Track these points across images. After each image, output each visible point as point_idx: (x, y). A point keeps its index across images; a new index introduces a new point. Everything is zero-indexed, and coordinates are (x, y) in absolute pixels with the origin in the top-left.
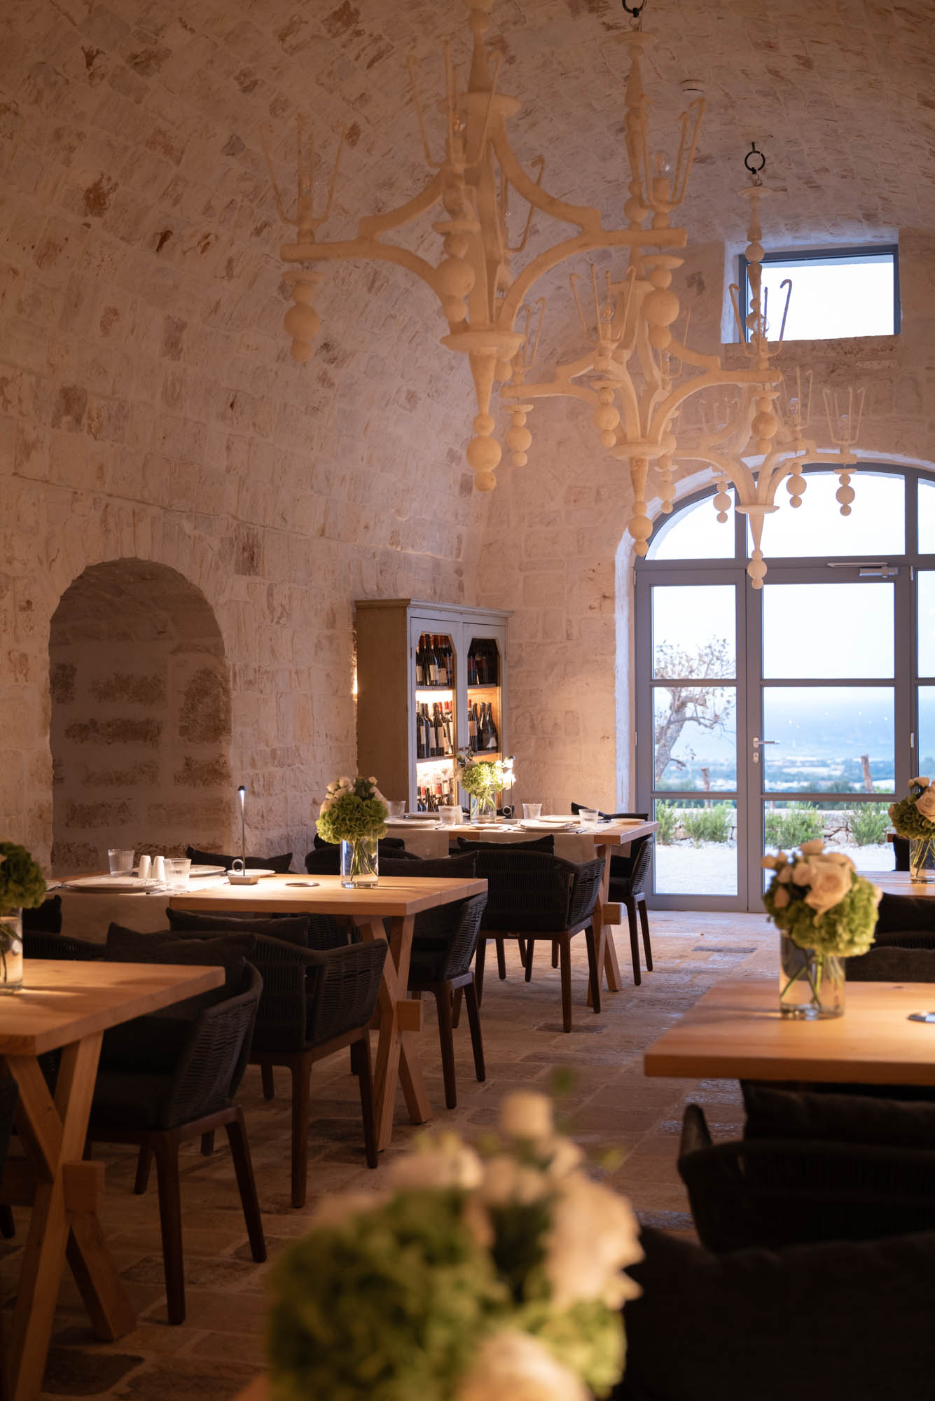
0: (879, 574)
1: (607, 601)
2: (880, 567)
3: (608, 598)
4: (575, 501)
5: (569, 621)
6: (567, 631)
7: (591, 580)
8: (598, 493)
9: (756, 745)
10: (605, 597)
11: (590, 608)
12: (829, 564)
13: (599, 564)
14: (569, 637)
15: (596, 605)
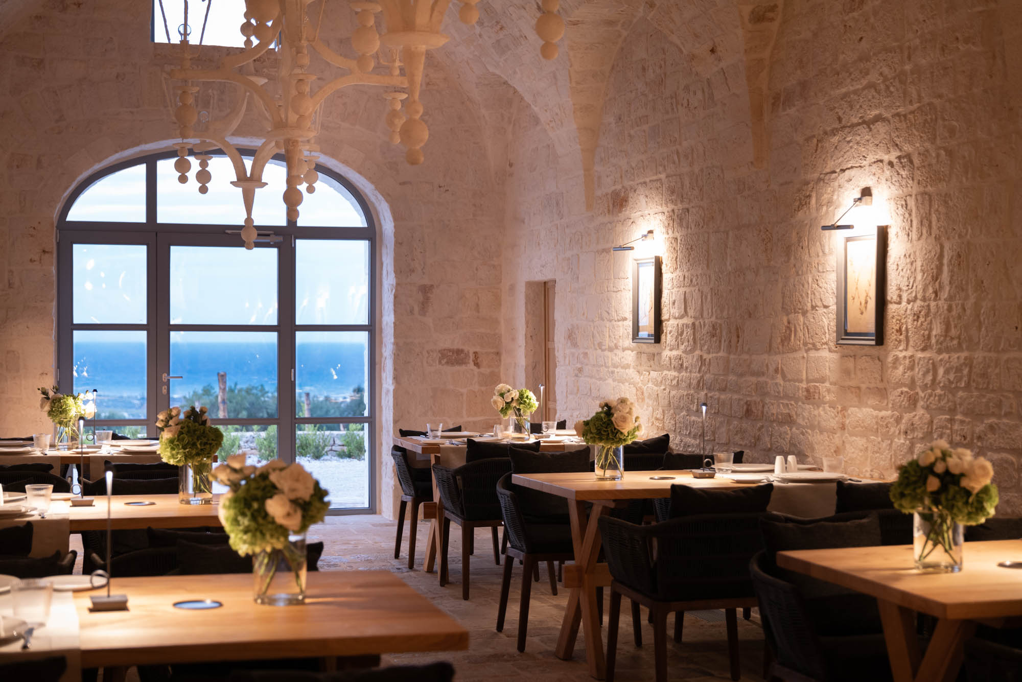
0: (268, 241)
1: (47, 255)
2: (268, 235)
3: (47, 252)
4: (18, 167)
5: (11, 272)
6: (9, 281)
7: (32, 236)
8: (39, 161)
9: (165, 380)
10: (44, 252)
11: (31, 260)
12: (227, 231)
13: (39, 223)
14: (10, 285)
15: (36, 258)
